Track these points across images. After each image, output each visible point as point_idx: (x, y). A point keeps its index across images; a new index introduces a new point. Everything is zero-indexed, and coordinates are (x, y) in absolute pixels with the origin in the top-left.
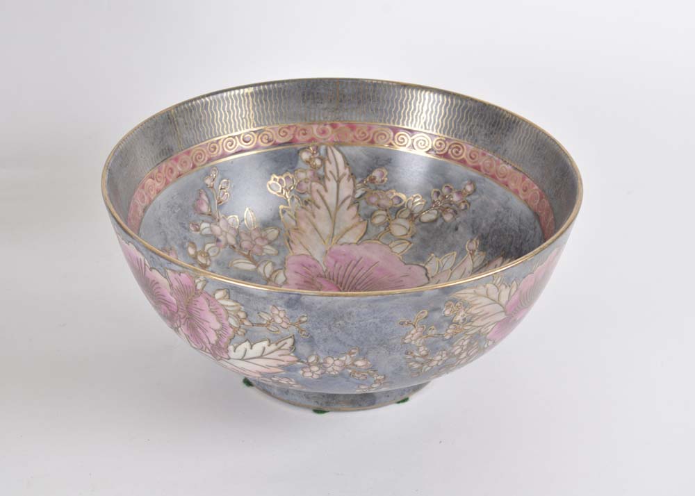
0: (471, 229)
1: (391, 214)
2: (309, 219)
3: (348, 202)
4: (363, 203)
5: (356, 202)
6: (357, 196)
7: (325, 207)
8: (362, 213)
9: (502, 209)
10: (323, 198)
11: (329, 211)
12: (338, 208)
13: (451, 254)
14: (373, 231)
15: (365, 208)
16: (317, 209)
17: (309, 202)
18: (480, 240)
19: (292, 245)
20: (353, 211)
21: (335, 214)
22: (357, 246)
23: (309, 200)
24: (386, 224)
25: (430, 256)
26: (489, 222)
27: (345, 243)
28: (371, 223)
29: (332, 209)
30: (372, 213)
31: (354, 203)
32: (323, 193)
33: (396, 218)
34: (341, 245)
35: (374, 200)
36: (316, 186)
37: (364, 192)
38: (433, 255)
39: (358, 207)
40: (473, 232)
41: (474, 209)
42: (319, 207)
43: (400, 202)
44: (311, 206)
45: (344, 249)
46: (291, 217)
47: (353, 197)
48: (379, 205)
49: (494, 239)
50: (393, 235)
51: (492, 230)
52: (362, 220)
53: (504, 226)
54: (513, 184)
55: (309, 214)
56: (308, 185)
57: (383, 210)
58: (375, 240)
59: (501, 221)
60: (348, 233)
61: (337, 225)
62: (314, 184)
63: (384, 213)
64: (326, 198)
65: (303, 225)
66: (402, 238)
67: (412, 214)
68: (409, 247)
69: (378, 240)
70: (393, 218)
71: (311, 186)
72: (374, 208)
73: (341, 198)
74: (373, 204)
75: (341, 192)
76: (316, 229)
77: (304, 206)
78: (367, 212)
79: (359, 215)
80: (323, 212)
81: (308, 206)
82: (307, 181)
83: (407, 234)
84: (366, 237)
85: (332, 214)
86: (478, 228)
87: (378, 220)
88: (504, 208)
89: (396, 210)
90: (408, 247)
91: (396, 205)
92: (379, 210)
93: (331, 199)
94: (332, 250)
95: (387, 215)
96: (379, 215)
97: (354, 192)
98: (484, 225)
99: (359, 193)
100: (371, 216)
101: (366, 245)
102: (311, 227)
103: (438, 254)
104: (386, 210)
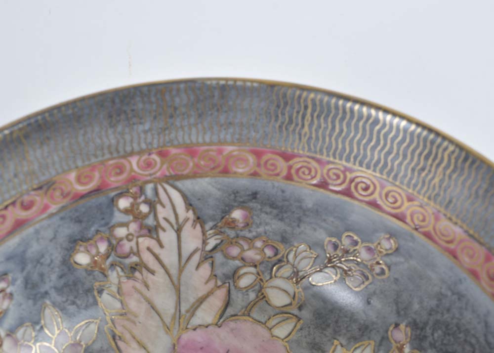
0: (395, 308)
1: (263, 273)
2: (141, 294)
3: (196, 258)
4: (219, 257)
5: (208, 257)
6: (209, 247)
7: (162, 271)
8: (219, 272)
9: (449, 293)
10: (157, 257)
11: (169, 276)
12: (181, 269)
13: (366, 343)
14: (239, 300)
15: (223, 264)
16: (150, 275)
17: (138, 267)
18: (412, 330)
19: (120, 344)
20: (206, 270)
21: (179, 280)
22: (218, 330)
23: (136, 265)
24: (257, 288)
25: (333, 344)
26: (425, 304)
27: (200, 326)
28: (236, 287)
29: (174, 272)
30: (235, 272)
31: (206, 259)
32: (157, 250)
33: (271, 278)
34: (195, 329)
35: (235, 251)
36: (145, 242)
37: (218, 241)
38: (336, 342)
39: (212, 264)
40: (398, 313)
41: (396, 276)
42: (153, 272)
43: (276, 254)
44: (141, 273)
45: (198, 337)
46: (114, 297)
47: (203, 249)
48: (243, 259)
49: (436, 335)
50: (269, 304)
51: (432, 319)
52: (219, 283)
53: (455, 321)
54: (467, 259)
55: (139, 285)
56: (133, 244)
57: (251, 266)
58: (244, 315)
59: (448, 310)
60: (202, 306)
61: (183, 296)
62: (141, 240)
63: (252, 270)
64: (162, 257)
65: (133, 304)
66: (285, 309)
67: (296, 273)
68: (298, 327)
69: (249, 315)
70: (268, 278)
71: (137, 243)
72: (238, 263)
73: (185, 254)
74: (234, 258)
75: (183, 245)
76: (153, 308)
77: (131, 275)
78: (227, 270)
79: (215, 276)
80: (160, 278)
81: (137, 274)
82: (130, 237)
83: (290, 304)
84: (230, 311)
85: (175, 279)
86: (406, 308)
87: (244, 282)
88: (453, 294)
89: (270, 265)
90: (295, 326)
91: (269, 258)
92: (245, 266)
93: (170, 257)
94: (183, 342)
95: (258, 274)
96: (246, 273)
97: (205, 242)
98: (416, 306)
99: (212, 243)
100: (234, 276)
101: (232, 325)
102: (144, 306)
103: (344, 342)
104: (255, 266)
